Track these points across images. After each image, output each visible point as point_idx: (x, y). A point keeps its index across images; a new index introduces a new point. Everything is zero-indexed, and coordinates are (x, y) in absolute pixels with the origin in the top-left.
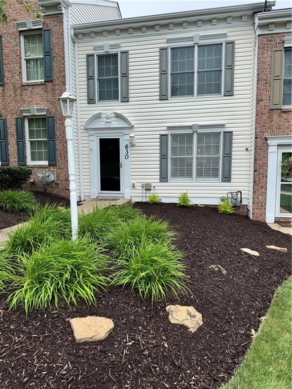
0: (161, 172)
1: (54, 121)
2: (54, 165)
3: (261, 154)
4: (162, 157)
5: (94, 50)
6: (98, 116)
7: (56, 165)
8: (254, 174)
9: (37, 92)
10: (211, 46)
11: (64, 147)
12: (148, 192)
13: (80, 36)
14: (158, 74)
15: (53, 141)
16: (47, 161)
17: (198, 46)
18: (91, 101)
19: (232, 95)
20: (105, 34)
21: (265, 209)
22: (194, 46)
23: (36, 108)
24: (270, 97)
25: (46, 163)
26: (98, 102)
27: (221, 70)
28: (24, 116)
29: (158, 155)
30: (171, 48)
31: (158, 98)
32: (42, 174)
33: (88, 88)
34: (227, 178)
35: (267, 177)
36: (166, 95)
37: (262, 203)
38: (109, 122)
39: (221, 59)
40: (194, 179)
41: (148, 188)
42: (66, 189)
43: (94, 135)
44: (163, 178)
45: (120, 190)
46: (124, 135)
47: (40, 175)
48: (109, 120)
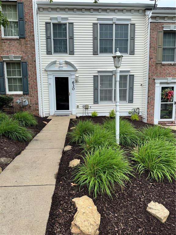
0: (94, 98)
1: (26, 65)
2: (27, 94)
3: (152, 87)
4: (95, 89)
5: (51, 20)
6: (54, 63)
7: (28, 94)
8: (148, 98)
9: (13, 45)
10: (122, 25)
11: (34, 82)
12: (87, 110)
13: (41, 10)
14: (92, 39)
15: (27, 78)
16: (22, 92)
17: (115, 24)
18: (49, 53)
19: (134, 54)
20: (58, 10)
21: (153, 117)
22: (113, 24)
23: (13, 55)
24: (156, 57)
25: (21, 93)
26: (54, 53)
27: (128, 40)
28: (4, 61)
29: (93, 88)
30: (100, 24)
31: (92, 53)
32: (20, 100)
33: (47, 44)
34: (131, 101)
35: (154, 100)
36: (97, 52)
37: (152, 114)
38: (62, 67)
39: (127, 33)
40: (113, 101)
41: (86, 107)
42: (36, 110)
43: (51, 75)
44: (96, 102)
45: (69, 110)
46: (71, 75)
47: (18, 101)
48: (61, 66)
